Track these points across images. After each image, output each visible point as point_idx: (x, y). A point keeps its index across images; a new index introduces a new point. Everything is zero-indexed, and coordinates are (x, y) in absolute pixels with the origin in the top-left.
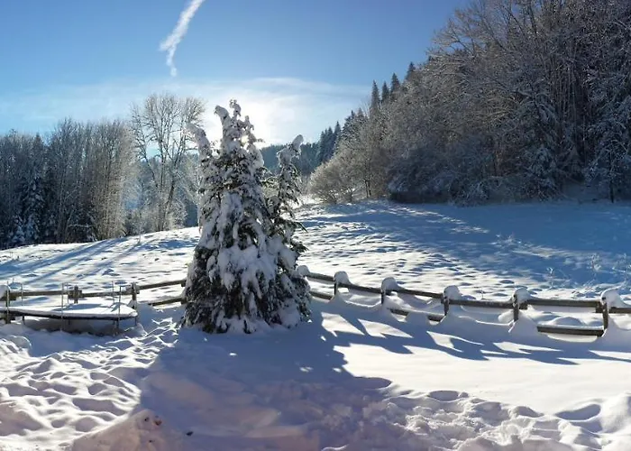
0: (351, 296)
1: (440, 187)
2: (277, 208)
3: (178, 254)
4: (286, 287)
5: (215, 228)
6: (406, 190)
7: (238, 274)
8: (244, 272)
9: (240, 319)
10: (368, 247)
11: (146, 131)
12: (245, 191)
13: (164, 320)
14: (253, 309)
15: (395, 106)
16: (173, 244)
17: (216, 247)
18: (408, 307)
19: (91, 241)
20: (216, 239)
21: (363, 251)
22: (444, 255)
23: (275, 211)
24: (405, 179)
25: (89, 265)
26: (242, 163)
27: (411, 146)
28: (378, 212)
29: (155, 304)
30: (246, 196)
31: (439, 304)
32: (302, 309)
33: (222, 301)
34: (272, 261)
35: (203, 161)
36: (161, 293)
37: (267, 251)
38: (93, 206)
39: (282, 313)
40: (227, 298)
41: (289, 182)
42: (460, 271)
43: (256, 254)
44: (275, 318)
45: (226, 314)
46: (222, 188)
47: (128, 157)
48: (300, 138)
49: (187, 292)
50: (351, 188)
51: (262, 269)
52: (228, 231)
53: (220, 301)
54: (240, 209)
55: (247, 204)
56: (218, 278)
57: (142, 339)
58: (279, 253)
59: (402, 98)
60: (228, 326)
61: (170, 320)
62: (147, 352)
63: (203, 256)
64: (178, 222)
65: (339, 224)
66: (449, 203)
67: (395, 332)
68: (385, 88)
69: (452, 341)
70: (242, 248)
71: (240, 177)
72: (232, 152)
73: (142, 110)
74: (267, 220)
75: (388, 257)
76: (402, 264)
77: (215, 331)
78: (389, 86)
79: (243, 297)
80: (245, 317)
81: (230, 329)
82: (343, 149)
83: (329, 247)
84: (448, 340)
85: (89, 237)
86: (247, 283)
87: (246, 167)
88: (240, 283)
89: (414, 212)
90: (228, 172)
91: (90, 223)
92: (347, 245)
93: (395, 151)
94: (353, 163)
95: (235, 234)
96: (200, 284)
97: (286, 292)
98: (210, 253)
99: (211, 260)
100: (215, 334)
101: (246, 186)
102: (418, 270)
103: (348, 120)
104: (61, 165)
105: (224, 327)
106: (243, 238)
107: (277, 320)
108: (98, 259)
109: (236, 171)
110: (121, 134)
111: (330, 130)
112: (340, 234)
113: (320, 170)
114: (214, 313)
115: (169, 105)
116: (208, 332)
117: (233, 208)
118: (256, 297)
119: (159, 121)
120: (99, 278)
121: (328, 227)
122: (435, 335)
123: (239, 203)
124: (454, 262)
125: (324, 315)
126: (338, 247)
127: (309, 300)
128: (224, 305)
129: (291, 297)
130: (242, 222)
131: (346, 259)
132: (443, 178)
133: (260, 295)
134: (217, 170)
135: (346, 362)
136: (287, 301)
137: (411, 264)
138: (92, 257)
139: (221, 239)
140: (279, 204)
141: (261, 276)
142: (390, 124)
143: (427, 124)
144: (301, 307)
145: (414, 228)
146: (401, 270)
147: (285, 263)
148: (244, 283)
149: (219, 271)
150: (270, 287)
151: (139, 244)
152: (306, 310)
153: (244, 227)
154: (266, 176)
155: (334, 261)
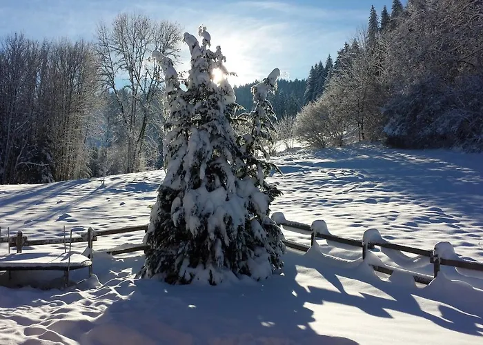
0: (330, 249)
1: (444, 129)
2: (249, 148)
3: (146, 198)
4: (257, 234)
5: (181, 167)
6: (404, 133)
7: (204, 218)
8: (211, 215)
9: (205, 268)
10: (357, 197)
11: (115, 57)
12: (214, 128)
13: (124, 271)
14: (220, 257)
15: (395, 34)
16: (141, 187)
17: (183, 187)
18: (394, 265)
19: (47, 182)
20: (182, 180)
21: (350, 200)
22: (443, 209)
23: (248, 151)
24: (404, 121)
25: (40, 210)
26: (211, 97)
27: (412, 80)
28: (371, 158)
29: (115, 253)
30: (215, 133)
31: (427, 263)
32: (274, 260)
33: (187, 248)
34: (243, 205)
35: (169, 93)
36: (123, 240)
37: (237, 193)
38: (50, 142)
39: (252, 263)
40: (192, 244)
41: (264, 119)
42: (462, 229)
43: (225, 198)
44: (243, 268)
45: (191, 262)
46: (190, 124)
47: (93, 86)
48: (276, 72)
49: (149, 238)
50: (341, 131)
51: (231, 213)
52: (195, 171)
53: (185, 247)
54: (209, 147)
55: (216, 143)
56: (183, 222)
57: (95, 291)
58: (250, 197)
59: (404, 24)
60: (192, 276)
61: (129, 270)
62: (97, 305)
63: (167, 198)
64: (150, 164)
65: (325, 170)
66: (455, 148)
67: (376, 292)
68: (385, 13)
69: (441, 308)
70: (210, 189)
71: (209, 112)
72: (200, 85)
73: (110, 32)
74: (238, 160)
75: (377, 208)
76: (394, 216)
77: (178, 282)
78: (390, 11)
79: (209, 244)
80: (210, 267)
81: (195, 280)
82: (333, 86)
83: (313, 194)
84: (436, 307)
85: (45, 178)
86: (214, 228)
87: (215, 102)
88: (206, 228)
89: (414, 159)
90: (196, 107)
91: (46, 161)
92: (332, 193)
93: (392, 86)
94: (344, 102)
95: (202, 174)
96: (163, 229)
97: (257, 240)
98: (175, 194)
99: (176, 202)
100: (177, 286)
101: (215, 123)
102: (413, 224)
103: (341, 53)
104: (10, 90)
105: (188, 277)
106: (210, 179)
107: (246, 271)
108: (53, 202)
109: (205, 107)
110: (85, 58)
111: (321, 64)
112: (326, 181)
113: (307, 109)
114: (177, 262)
115: (141, 29)
116: (170, 283)
117: (201, 146)
118: (224, 245)
119: (130, 46)
120: (52, 225)
121: (314, 173)
122: (420, 300)
123: (207, 141)
124: (455, 218)
125: (298, 268)
126: (323, 195)
127: (283, 251)
128: (189, 252)
129: (262, 246)
130: (210, 161)
131: (331, 208)
132: (449, 118)
133: (227, 242)
134: (185, 104)
135: (313, 320)
136: (258, 250)
137: (406, 217)
138: (46, 201)
139: (187, 179)
140: (252, 143)
141: (229, 221)
142: (387, 56)
143: (433, 55)
144: (272, 257)
145: (412, 177)
146: (392, 223)
147: (256, 208)
148: (211, 228)
149: (184, 213)
150: (239, 233)
151: (103, 186)
152: (278, 261)
153: (212, 167)
154: (238, 112)
155: (317, 210)
